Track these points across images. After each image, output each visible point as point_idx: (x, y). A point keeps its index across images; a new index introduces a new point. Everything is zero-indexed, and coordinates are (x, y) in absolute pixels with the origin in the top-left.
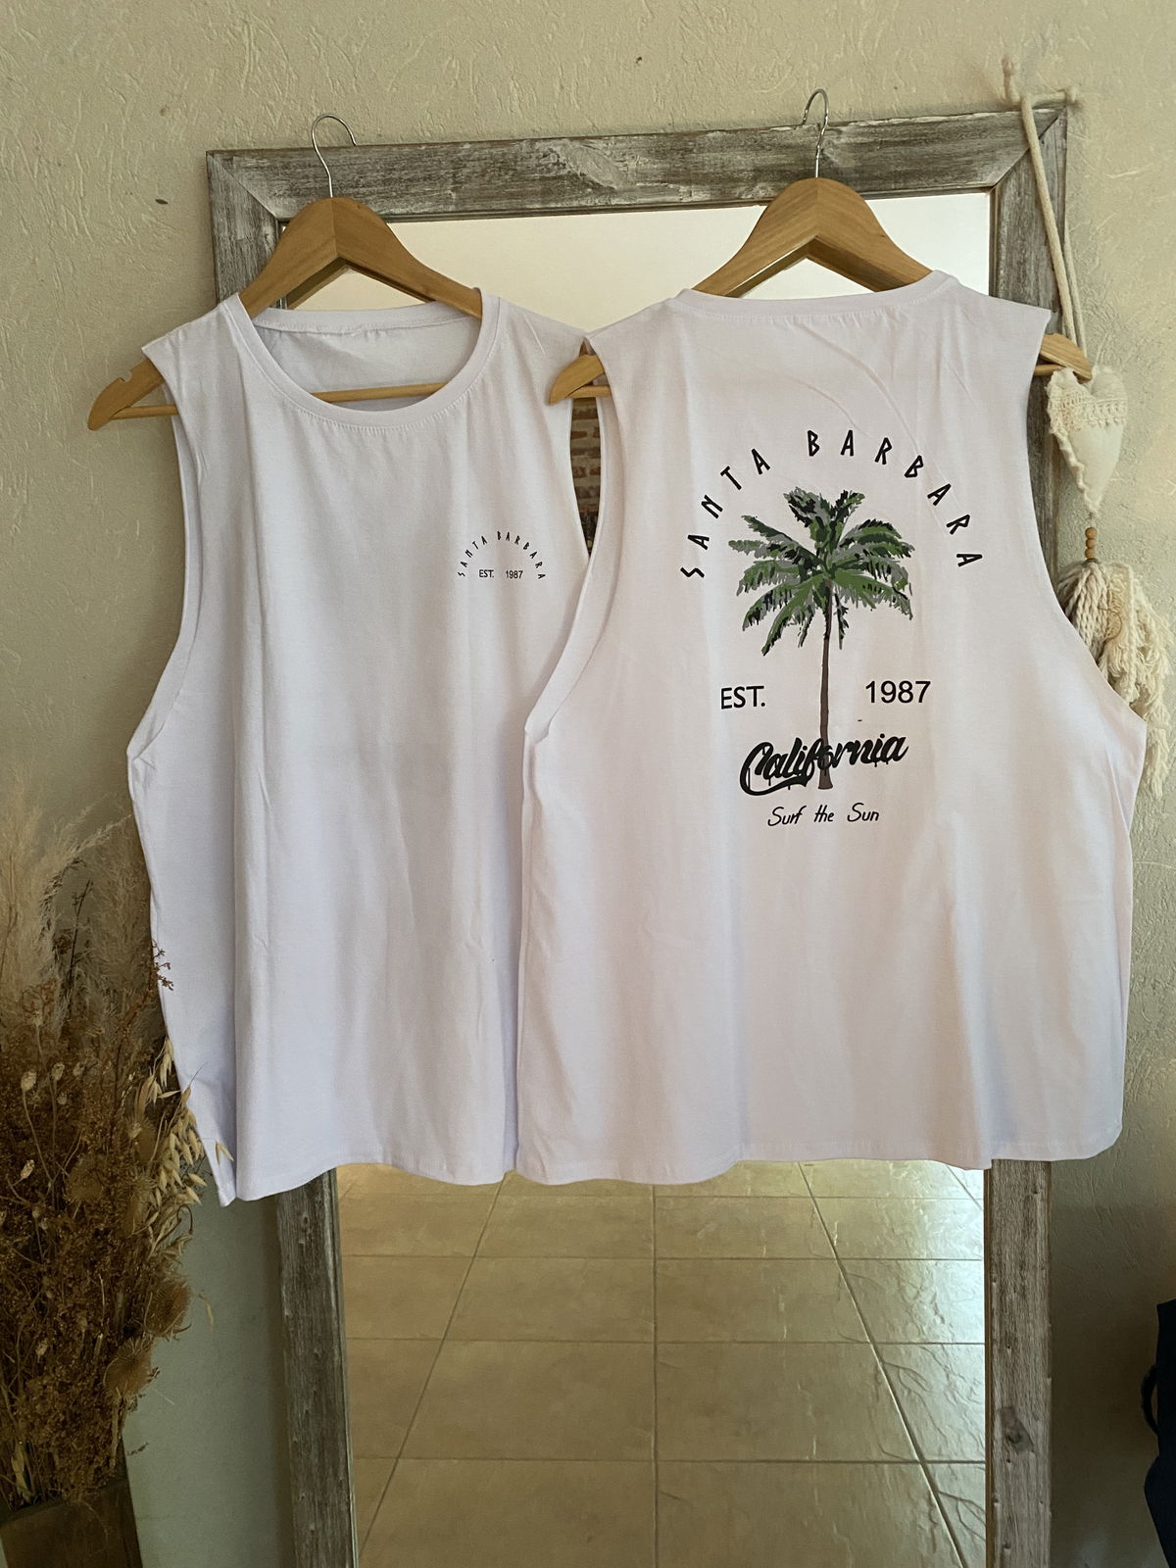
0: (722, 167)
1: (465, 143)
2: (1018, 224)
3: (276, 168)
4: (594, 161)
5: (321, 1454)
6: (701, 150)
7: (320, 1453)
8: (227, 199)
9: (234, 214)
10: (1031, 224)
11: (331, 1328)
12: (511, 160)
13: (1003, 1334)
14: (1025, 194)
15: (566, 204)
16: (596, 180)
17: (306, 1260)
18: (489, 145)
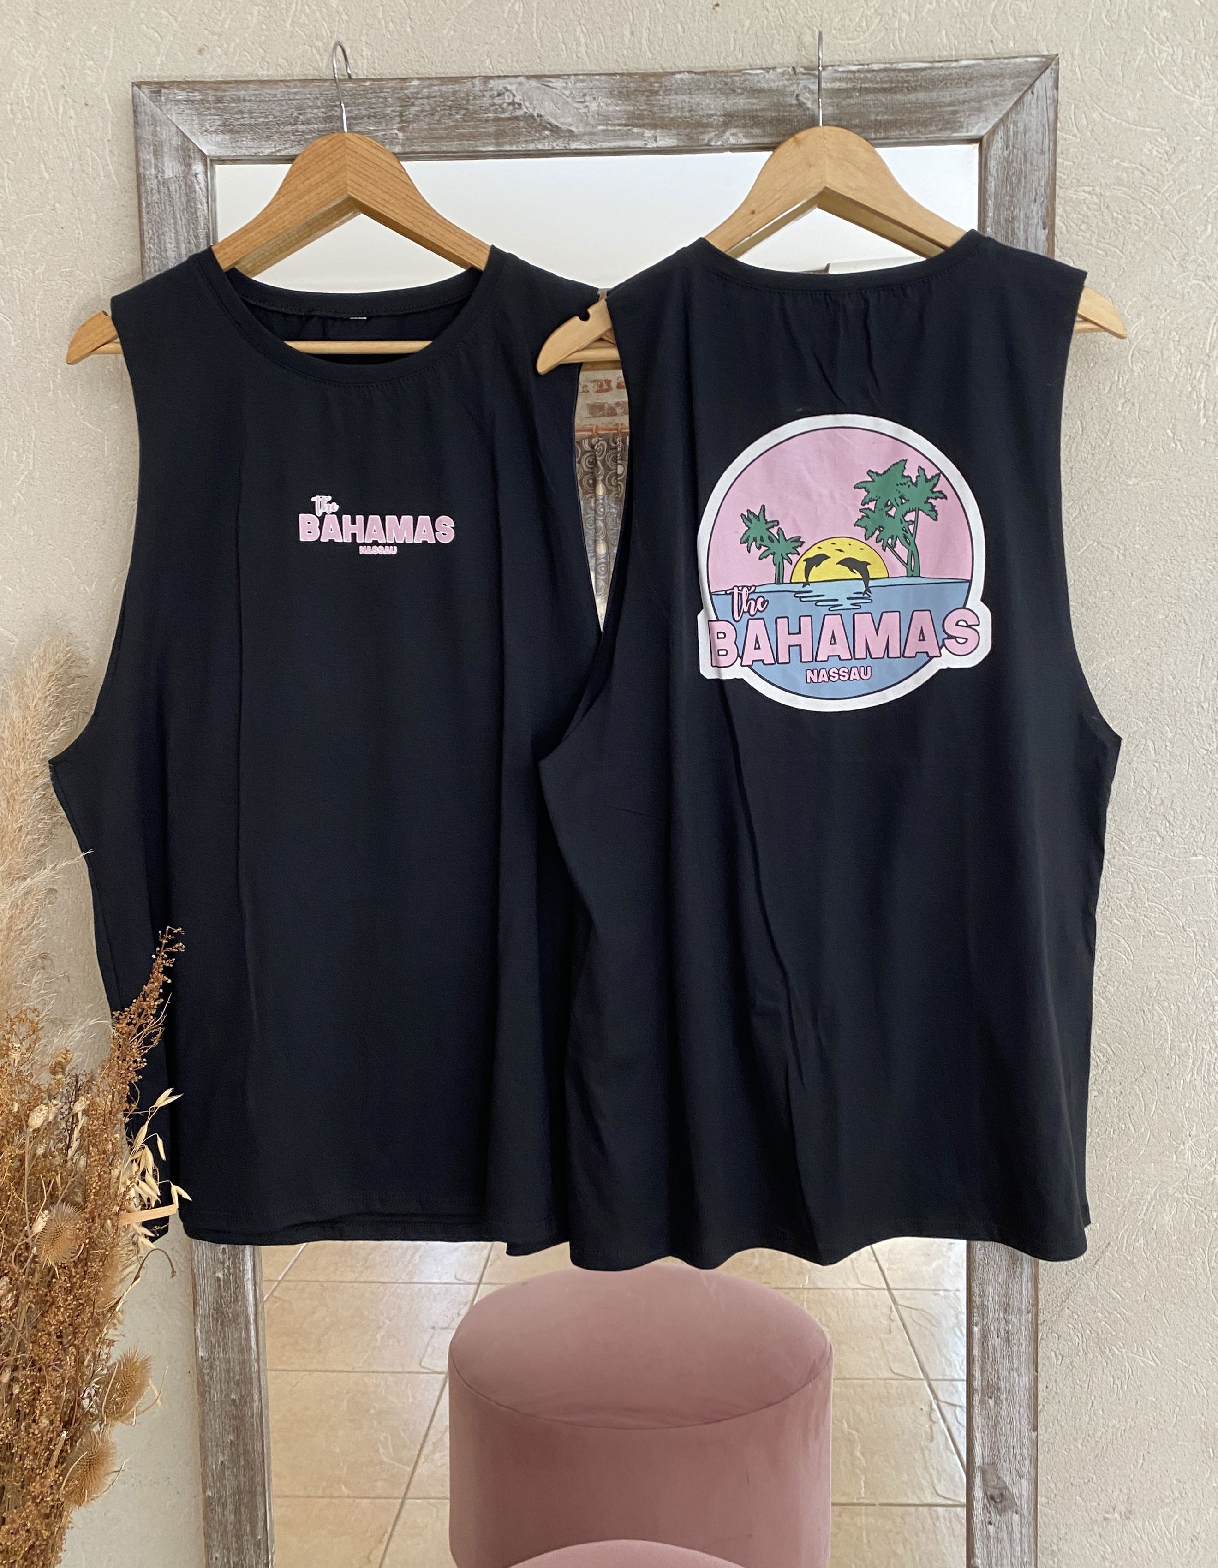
0: (690, 111)
1: (413, 79)
2: (1006, 180)
3: (208, 101)
4: (552, 100)
5: (237, 1512)
6: (668, 92)
7: (236, 1508)
8: (155, 134)
9: (162, 150)
10: (1019, 180)
11: (250, 1369)
12: (463, 99)
13: (985, 1384)
14: (1013, 147)
15: (522, 147)
16: (554, 122)
17: (224, 1294)
18: (438, 82)
